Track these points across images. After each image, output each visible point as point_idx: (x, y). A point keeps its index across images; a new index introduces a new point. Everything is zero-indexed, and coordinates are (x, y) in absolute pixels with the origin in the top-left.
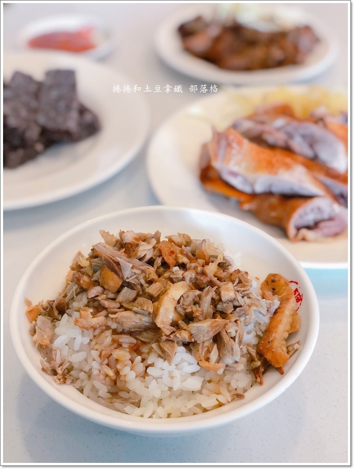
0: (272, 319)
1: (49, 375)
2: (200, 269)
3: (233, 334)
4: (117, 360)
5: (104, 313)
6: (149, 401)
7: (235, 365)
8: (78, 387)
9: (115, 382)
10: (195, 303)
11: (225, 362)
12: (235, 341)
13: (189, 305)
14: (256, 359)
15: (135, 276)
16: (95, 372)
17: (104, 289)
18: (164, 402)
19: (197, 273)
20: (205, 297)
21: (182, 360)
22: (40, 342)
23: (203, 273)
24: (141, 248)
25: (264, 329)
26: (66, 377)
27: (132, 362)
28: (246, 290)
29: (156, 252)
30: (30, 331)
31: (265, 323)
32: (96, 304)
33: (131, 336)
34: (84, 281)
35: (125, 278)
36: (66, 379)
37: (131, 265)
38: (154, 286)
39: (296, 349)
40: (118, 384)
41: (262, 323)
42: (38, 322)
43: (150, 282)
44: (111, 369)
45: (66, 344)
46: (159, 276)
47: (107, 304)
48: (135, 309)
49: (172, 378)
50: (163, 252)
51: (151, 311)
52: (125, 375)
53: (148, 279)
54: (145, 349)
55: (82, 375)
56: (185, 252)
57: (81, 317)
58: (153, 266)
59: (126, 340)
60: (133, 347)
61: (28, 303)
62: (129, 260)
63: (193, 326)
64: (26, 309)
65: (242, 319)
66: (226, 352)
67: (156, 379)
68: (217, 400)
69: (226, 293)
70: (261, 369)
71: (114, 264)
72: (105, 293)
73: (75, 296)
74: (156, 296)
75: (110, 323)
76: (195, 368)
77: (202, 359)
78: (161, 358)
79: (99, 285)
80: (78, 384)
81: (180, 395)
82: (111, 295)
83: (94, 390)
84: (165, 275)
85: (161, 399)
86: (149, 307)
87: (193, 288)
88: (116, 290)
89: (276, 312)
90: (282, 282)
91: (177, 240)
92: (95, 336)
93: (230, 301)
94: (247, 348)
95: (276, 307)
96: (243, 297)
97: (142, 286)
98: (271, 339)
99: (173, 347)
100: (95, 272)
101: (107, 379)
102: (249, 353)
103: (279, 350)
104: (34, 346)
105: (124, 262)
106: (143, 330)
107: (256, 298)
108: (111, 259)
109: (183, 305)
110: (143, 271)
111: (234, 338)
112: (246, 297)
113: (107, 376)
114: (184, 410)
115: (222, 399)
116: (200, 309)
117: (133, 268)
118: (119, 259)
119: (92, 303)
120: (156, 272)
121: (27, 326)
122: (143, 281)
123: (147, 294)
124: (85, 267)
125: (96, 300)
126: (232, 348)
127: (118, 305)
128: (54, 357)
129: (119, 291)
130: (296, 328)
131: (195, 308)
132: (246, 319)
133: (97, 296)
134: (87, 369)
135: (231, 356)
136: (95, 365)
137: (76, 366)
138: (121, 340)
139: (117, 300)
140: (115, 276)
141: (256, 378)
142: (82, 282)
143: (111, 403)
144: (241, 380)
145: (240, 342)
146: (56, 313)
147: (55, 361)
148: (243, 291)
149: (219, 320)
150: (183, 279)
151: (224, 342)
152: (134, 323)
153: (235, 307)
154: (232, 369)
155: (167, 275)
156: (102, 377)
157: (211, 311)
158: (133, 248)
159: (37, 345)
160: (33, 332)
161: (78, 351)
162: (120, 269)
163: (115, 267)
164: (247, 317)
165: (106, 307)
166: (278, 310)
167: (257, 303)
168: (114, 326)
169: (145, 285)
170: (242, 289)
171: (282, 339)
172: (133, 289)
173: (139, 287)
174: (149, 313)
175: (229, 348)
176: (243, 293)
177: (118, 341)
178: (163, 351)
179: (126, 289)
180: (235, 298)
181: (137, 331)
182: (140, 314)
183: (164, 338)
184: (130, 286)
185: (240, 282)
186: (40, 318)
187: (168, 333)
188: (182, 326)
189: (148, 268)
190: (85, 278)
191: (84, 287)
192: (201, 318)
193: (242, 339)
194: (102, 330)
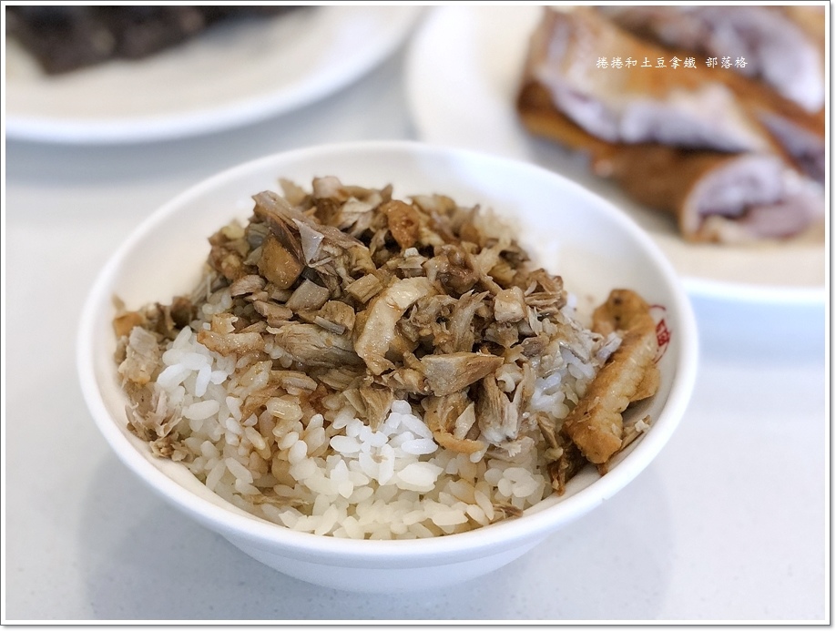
0: (600, 371)
1: (141, 438)
2: (458, 256)
3: (510, 386)
4: (276, 420)
5: (259, 326)
6: (331, 504)
7: (505, 446)
8: (196, 471)
9: (269, 465)
10: (440, 320)
11: (488, 438)
12: (511, 401)
13: (428, 322)
14: (555, 443)
15: (328, 260)
16: (231, 440)
17: (266, 281)
18: (358, 510)
19: (452, 264)
20: (461, 310)
21: (401, 428)
22: (131, 376)
23: (466, 266)
24: (347, 208)
25: (582, 389)
26: (174, 446)
27: (305, 427)
28: (547, 306)
29: (379, 220)
30: (116, 356)
31: (584, 377)
32: (247, 309)
33: (307, 375)
34: (229, 265)
35: (308, 260)
36: (173, 450)
37: (321, 237)
38: (361, 281)
39: (638, 430)
40: (275, 468)
41: (579, 377)
42: (133, 339)
43: (358, 275)
44: (263, 436)
45: (182, 384)
46: (378, 265)
47: (266, 309)
48: (319, 319)
49: (378, 459)
50: (392, 219)
51: (350, 325)
52: (289, 449)
53: (354, 269)
54: (331, 403)
55: (206, 447)
56: (436, 226)
57: (212, 330)
58: (367, 245)
59: (298, 381)
60: (309, 397)
61: (118, 303)
62: (321, 227)
63: (430, 362)
64: (113, 313)
65: (535, 363)
66: (490, 416)
67: (347, 460)
68: (466, 515)
69: (505, 305)
70: (563, 464)
71: (288, 232)
72: (266, 289)
73: (209, 294)
74: (364, 300)
75: (269, 348)
76: (427, 446)
77: (441, 427)
78: (361, 419)
79: (258, 274)
80: (198, 465)
81: (395, 499)
82: (277, 295)
83: (228, 477)
84: (388, 263)
85: (356, 505)
86: (346, 317)
87: (442, 291)
88: (287, 284)
89: (610, 360)
90: (635, 304)
91: (428, 203)
92: (237, 371)
93: (513, 324)
94: (538, 419)
95: (611, 348)
96: (540, 319)
97: (340, 280)
98: (591, 407)
99: (385, 401)
100: (252, 249)
101: (254, 455)
102: (544, 432)
103: (604, 430)
104: (120, 384)
105: (309, 228)
106: (331, 365)
107: (569, 325)
108: (284, 222)
109: (415, 320)
110: (345, 251)
111: (510, 396)
112: (546, 320)
113: (254, 450)
114: (397, 528)
115: (475, 512)
116: (448, 332)
117: (324, 242)
118: (298, 223)
119: (239, 309)
120: (374, 258)
121: (110, 344)
122: (342, 271)
123: (348, 297)
124: (235, 240)
125: (248, 303)
126: (502, 412)
127: (289, 314)
128: (153, 404)
129: (293, 288)
130: (646, 392)
131: (437, 329)
132: (542, 363)
133: (251, 294)
134: (216, 434)
135: (498, 427)
136: (232, 426)
137: (196, 428)
138: (286, 380)
139: (288, 305)
140: (289, 256)
141: (552, 481)
142: (224, 265)
143: (256, 504)
144: (519, 481)
145: (524, 406)
146: (170, 325)
147: (155, 412)
148: (542, 307)
149: (484, 356)
150: (424, 273)
151: (489, 398)
152: (315, 348)
153: (522, 337)
154: (501, 456)
155: (391, 263)
156: (243, 451)
157: (471, 337)
158: (332, 209)
159: (124, 382)
160: (121, 356)
161: (202, 399)
162: (300, 243)
163: (289, 238)
164: (546, 357)
165: (266, 314)
166: (617, 356)
167: (571, 335)
168: (277, 353)
169: (347, 279)
170: (541, 302)
171: (615, 409)
172: (323, 285)
173: (334, 282)
174: (346, 330)
175: (497, 412)
176: (543, 311)
177: (280, 382)
178: (365, 406)
179: (307, 283)
180: (523, 319)
181: (321, 366)
182: (327, 331)
183: (370, 379)
184: (318, 278)
185: (539, 289)
186: (137, 331)
187: (377, 370)
188: (410, 362)
189: (356, 246)
190: (233, 260)
191: (229, 276)
192: (447, 348)
193: (529, 398)
194: (252, 359)
